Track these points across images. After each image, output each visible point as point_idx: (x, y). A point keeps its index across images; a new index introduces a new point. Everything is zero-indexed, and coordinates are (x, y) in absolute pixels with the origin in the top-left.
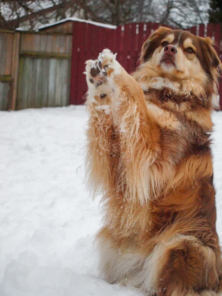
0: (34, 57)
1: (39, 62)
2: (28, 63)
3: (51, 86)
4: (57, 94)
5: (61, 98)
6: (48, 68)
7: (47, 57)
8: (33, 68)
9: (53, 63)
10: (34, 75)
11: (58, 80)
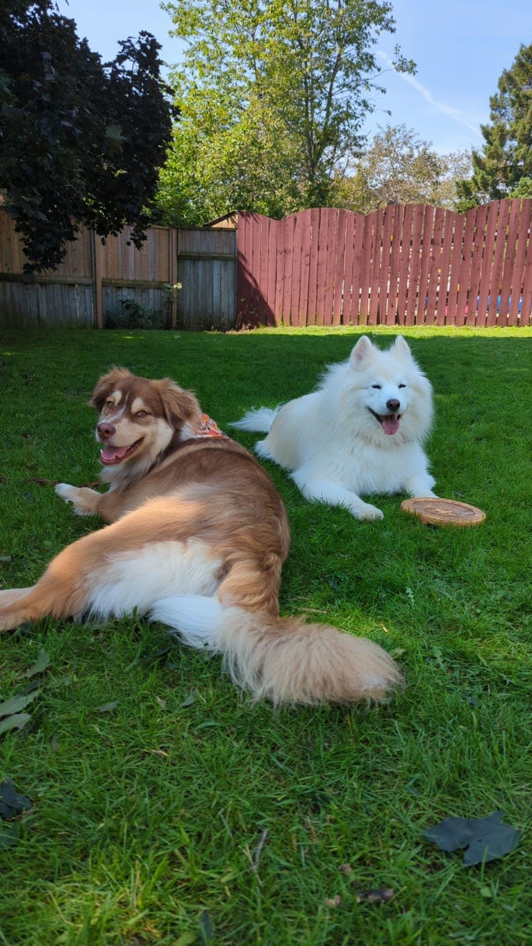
0: (195, 258)
1: (200, 264)
2: (188, 265)
3: (216, 293)
4: (223, 303)
5: (229, 306)
6: (212, 270)
7: (210, 258)
8: (194, 273)
9: (217, 265)
10: (196, 281)
11: (223, 283)
